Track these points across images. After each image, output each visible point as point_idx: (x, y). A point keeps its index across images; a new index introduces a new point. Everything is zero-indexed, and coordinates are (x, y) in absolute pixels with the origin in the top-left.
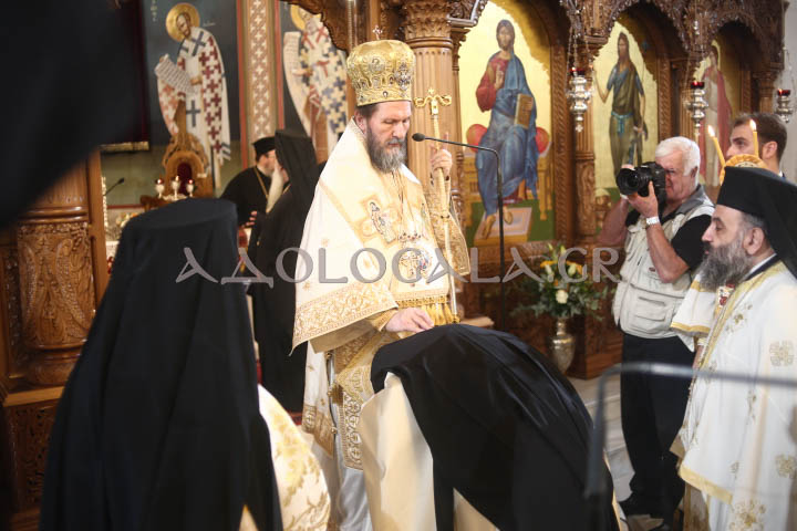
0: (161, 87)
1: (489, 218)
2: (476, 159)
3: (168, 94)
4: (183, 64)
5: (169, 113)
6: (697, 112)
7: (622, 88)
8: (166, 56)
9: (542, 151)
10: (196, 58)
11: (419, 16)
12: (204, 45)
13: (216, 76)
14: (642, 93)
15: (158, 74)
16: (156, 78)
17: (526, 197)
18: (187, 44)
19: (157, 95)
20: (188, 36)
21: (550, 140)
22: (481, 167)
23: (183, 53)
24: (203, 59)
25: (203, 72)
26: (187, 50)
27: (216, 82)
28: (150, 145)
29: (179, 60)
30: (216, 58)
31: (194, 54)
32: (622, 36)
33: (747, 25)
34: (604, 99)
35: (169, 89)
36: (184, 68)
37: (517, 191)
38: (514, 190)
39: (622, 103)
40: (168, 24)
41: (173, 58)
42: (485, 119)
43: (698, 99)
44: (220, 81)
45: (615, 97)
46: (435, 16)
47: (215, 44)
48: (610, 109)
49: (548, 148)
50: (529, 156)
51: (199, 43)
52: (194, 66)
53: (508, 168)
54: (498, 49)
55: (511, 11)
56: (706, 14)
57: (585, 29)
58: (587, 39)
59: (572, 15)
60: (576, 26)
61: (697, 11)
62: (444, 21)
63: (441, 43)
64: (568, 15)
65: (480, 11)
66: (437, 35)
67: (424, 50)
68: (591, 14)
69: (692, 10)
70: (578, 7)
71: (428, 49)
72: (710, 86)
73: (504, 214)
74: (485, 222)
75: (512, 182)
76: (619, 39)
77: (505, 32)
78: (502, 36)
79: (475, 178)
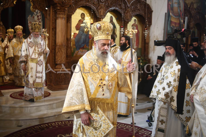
0: (29, 22)
1: (77, 51)
2: (75, 39)
3: (30, 24)
4: (34, 17)
5: (30, 28)
6: (122, 32)
8: (30, 15)
9: (90, 39)
11: (59, 13)
12: (38, 13)
13: (40, 20)
14: (116, 28)
16: (28, 20)
17: (86, 47)
18: (35, 13)
19: (28, 24)
20: (35, 11)
22: (76, 41)
23: (34, 15)
24: (38, 16)
25: (38, 19)
27: (40, 21)
28: (26, 34)
29: (33, 16)
30: (41, 16)
32: (111, 17)
33: (142, 15)
35: (30, 22)
36: (34, 18)
37: (84, 46)
38: (83, 46)
40: (31, 8)
41: (32, 16)
42: (77, 32)
44: (41, 21)
46: (61, 13)
47: (41, 13)
50: (87, 39)
51: (37, 13)
52: (36, 18)
53: (82, 42)
54: (81, 19)
55: (84, 11)
56: (131, 13)
57: (99, 15)
58: (99, 17)
59: (96, 12)
60: (97, 14)
61: (128, 12)
62: (63, 14)
63: (62, 18)
64: (95, 12)
65: (75, 11)
66: (62, 16)
67: (59, 19)
68: (101, 12)
69: (127, 12)
70: (97, 11)
71: (60, 19)
72: (134, 27)
73: (81, 50)
74: (76, 52)
75: (83, 44)
76: (110, 17)
77: (83, 15)
78: (82, 16)
79: (74, 43)
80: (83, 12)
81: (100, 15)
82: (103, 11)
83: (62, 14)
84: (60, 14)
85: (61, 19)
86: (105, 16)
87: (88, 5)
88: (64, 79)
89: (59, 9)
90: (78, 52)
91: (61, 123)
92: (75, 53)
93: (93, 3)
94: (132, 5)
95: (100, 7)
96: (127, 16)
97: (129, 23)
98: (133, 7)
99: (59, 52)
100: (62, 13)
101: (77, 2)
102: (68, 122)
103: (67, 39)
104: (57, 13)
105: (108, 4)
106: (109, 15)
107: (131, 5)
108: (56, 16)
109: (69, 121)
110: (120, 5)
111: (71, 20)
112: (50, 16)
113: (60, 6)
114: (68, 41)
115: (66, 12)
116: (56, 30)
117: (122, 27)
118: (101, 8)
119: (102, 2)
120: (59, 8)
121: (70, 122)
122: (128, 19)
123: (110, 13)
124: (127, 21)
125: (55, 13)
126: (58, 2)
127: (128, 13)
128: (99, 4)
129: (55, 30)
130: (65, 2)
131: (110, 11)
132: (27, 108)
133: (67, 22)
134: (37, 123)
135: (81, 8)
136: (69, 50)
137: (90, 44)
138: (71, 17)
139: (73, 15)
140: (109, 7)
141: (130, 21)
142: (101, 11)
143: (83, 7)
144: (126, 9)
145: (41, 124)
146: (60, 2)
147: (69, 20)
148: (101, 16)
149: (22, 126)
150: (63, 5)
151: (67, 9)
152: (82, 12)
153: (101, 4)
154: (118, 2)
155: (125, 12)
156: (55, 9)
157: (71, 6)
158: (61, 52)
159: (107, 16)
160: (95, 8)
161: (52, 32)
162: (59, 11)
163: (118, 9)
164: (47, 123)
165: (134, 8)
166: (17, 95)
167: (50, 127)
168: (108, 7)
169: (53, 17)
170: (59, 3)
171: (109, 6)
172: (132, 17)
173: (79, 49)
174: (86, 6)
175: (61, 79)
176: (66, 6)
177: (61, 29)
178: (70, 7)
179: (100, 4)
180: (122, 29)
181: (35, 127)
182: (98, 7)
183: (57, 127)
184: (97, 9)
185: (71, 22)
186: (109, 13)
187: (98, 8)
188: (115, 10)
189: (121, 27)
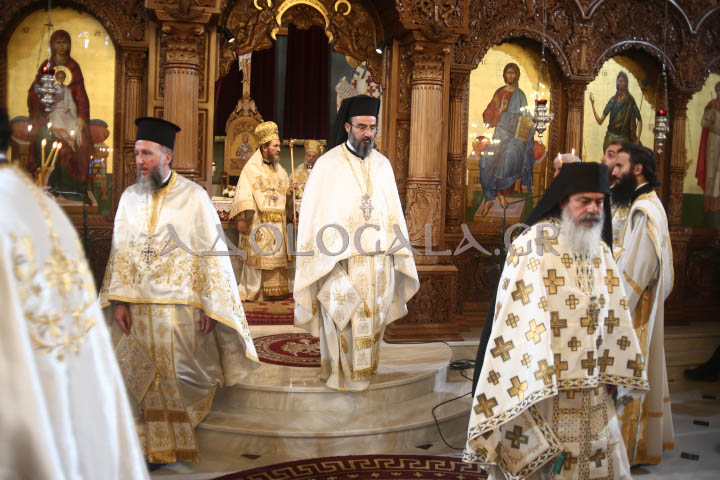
0: (338, 101)
2: (480, 161)
4: (355, 84)
6: (661, 134)
7: (619, 114)
8: (344, 78)
10: (364, 80)
11: (420, 64)
13: (376, 94)
14: (640, 119)
15: (338, 91)
17: (521, 189)
18: (359, 69)
21: (547, 150)
22: (483, 166)
23: (355, 76)
24: (369, 82)
25: (368, 91)
26: (358, 74)
31: (363, 77)
32: (622, 76)
34: (600, 122)
36: (355, 88)
37: (513, 186)
38: (511, 184)
39: (618, 126)
41: (349, 80)
43: (661, 124)
45: (611, 121)
46: (427, 64)
48: (606, 130)
49: (545, 155)
50: (525, 160)
51: (367, 69)
52: (362, 86)
53: (506, 168)
54: (504, 84)
55: (517, 57)
56: (700, 57)
57: (572, 70)
58: (573, 77)
59: (562, 60)
60: (564, 68)
61: (689, 55)
62: (435, 67)
63: (432, 82)
64: (559, 60)
65: (480, 59)
66: (430, 76)
67: (420, 86)
68: (579, 59)
69: (683, 53)
70: (566, 54)
71: (424, 86)
72: (715, 114)
73: (500, 200)
74: (484, 205)
75: (510, 179)
76: (618, 77)
77: (511, 72)
78: (508, 75)
79: (477, 174)
80: (514, 61)
81: (575, 71)
82: (588, 54)
83: (429, 68)
84: (423, 68)
85: (428, 86)
86: (596, 73)
87: (528, 32)
88: (431, 301)
89: (420, 53)
90: (489, 208)
91: (392, 462)
92: (480, 209)
93: (550, 27)
94: (707, 25)
95: (575, 40)
96: (686, 73)
97: (695, 96)
98: (712, 34)
99: (416, 205)
100: (432, 65)
101: (487, 24)
102: (418, 463)
103: (450, 158)
104: (413, 65)
105: (610, 26)
106: (612, 68)
107: (702, 25)
108: (411, 77)
109: (423, 459)
110: (658, 29)
111: (468, 90)
112: (390, 78)
113: (423, 39)
114: (453, 167)
115: (449, 62)
116: (409, 125)
117: (664, 115)
118: (581, 42)
119: (584, 21)
120: (419, 48)
121: (428, 463)
122: (687, 83)
123: (617, 62)
124: (683, 88)
125: (410, 65)
126: (416, 27)
127: (691, 59)
128: (572, 28)
129: (405, 126)
130: (441, 24)
131: (617, 54)
132: (282, 396)
133: (452, 98)
134: (308, 453)
135: (504, 46)
136: (456, 197)
137: (536, 176)
138: (468, 81)
139: (473, 72)
140: (613, 40)
141: (700, 90)
142: (580, 54)
143: (511, 41)
144: (681, 43)
145: (321, 456)
146: (423, 27)
147: (457, 88)
148: (579, 71)
149: (259, 459)
150: (434, 36)
151: (448, 50)
152: (510, 59)
153: (581, 28)
154: (649, 18)
155: (676, 56)
156: (409, 53)
157: (468, 40)
158: (423, 206)
159: (606, 74)
160: (556, 44)
161: (397, 134)
162: (421, 56)
163: (647, 46)
164: (345, 459)
165: (714, 38)
166: (265, 347)
167: (352, 472)
168: (607, 38)
169: (400, 80)
170: (419, 30)
171: (612, 34)
172: (707, 75)
173: (496, 195)
174: (524, 36)
175: (420, 302)
176: (446, 38)
177: (427, 121)
178: (463, 41)
179: (577, 29)
180: (664, 119)
181: (300, 467)
182: (570, 38)
183: (374, 475)
184: (564, 48)
185: (467, 95)
186: (611, 61)
187: (567, 43)
188: (638, 47)
189: (658, 114)
